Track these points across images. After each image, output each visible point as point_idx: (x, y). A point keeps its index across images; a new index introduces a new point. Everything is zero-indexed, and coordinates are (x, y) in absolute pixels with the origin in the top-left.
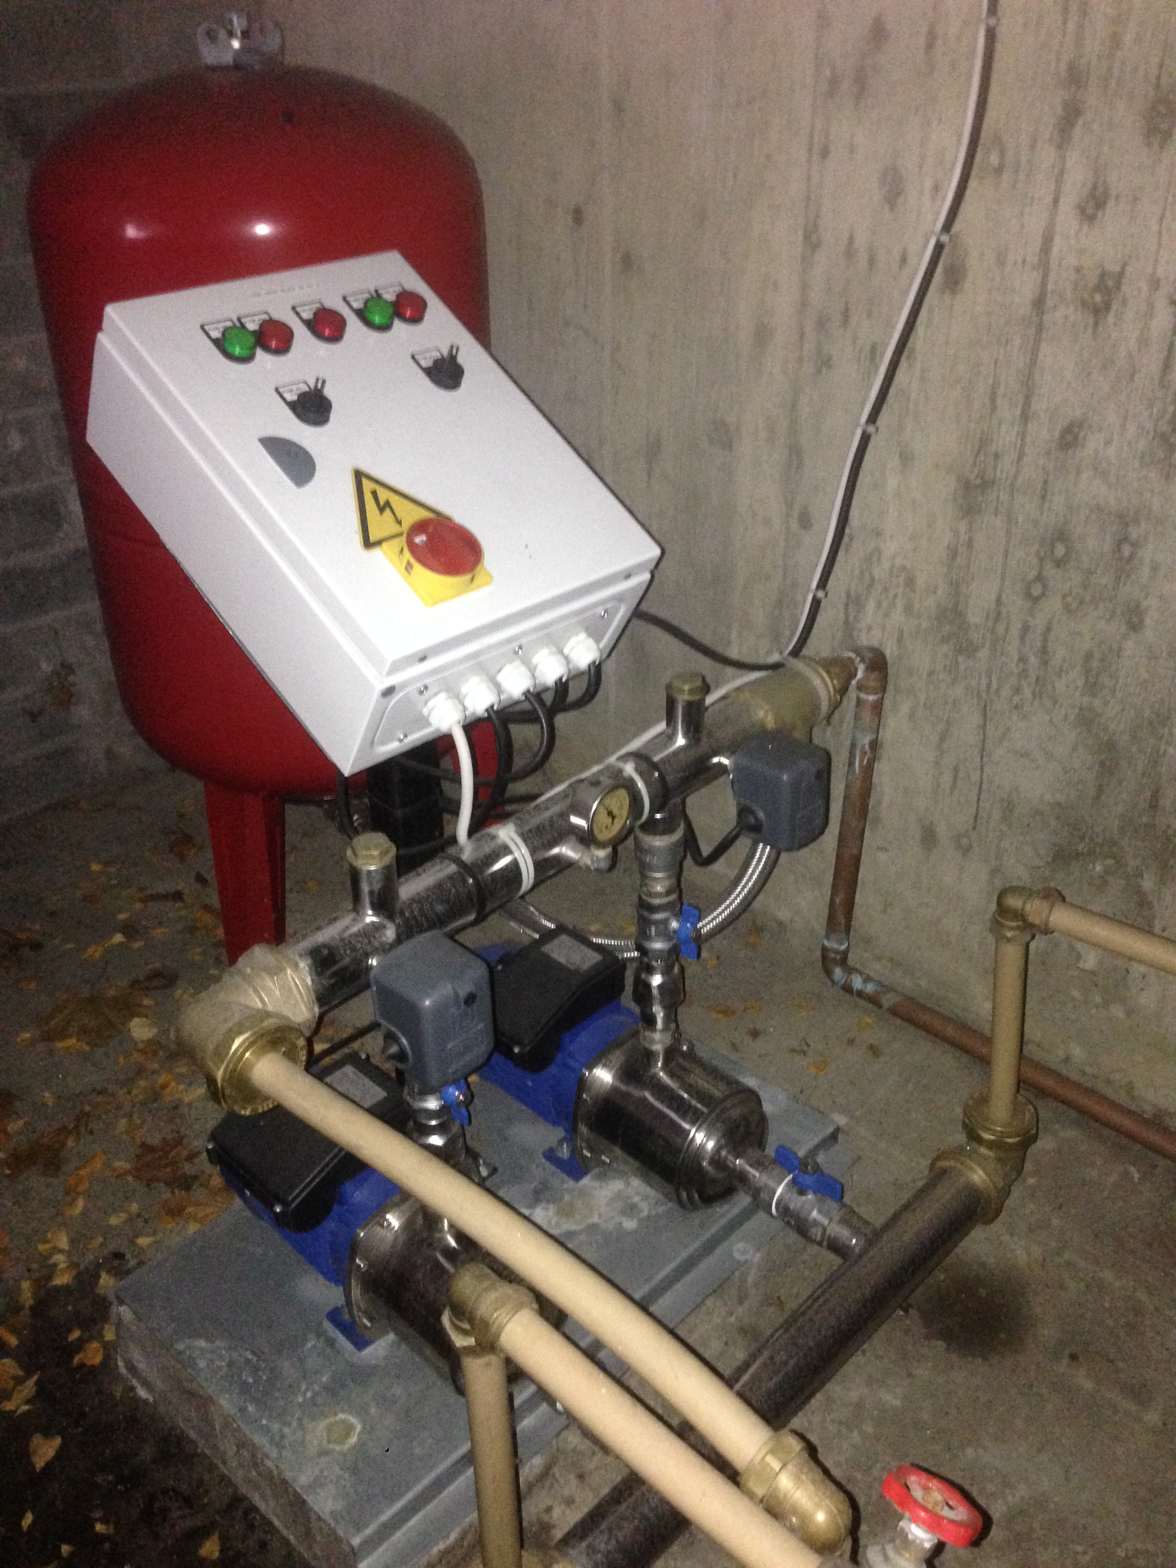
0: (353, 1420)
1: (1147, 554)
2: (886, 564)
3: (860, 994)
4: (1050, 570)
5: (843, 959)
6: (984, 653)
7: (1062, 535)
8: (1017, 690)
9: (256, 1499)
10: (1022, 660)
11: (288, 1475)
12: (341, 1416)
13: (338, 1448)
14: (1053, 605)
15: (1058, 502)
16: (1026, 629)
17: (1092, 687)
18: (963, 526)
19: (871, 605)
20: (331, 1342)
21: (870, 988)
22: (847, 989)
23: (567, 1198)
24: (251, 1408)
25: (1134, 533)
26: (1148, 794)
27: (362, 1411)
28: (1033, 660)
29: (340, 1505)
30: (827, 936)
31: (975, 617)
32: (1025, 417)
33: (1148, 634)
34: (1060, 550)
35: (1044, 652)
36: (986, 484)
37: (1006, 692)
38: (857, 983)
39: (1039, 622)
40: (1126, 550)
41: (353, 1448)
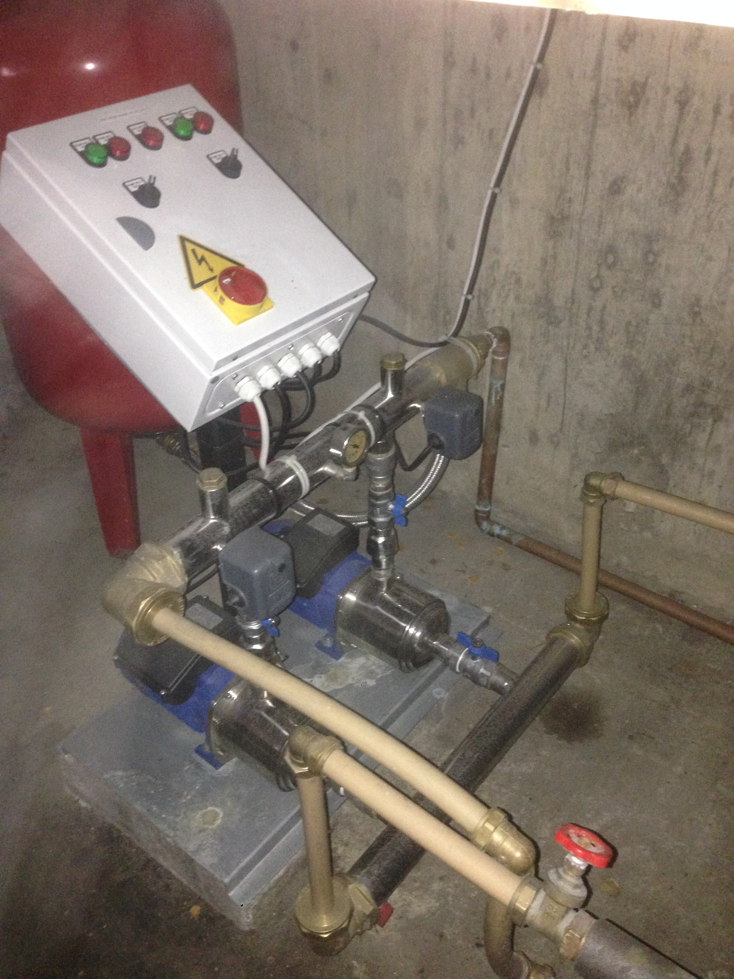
0: (217, 810)
1: (663, 260)
2: (503, 270)
3: (499, 536)
4: (604, 272)
5: (487, 517)
6: (564, 324)
7: (611, 249)
8: (585, 347)
9: (160, 860)
10: (589, 328)
11: (182, 845)
12: (210, 808)
13: (211, 827)
14: (607, 293)
15: (609, 229)
16: (590, 309)
17: (631, 343)
18: (551, 244)
19: (494, 297)
20: (198, 766)
21: (504, 533)
22: (492, 535)
23: (332, 670)
24: (155, 809)
25: (656, 248)
26: (665, 406)
27: (222, 804)
28: (595, 328)
29: (215, 860)
30: (478, 504)
31: (559, 302)
32: (588, 175)
33: (664, 310)
34: (611, 259)
35: (602, 323)
36: (565, 218)
37: (579, 347)
38: (497, 530)
39: (598, 304)
40: (651, 259)
41: (219, 826)
